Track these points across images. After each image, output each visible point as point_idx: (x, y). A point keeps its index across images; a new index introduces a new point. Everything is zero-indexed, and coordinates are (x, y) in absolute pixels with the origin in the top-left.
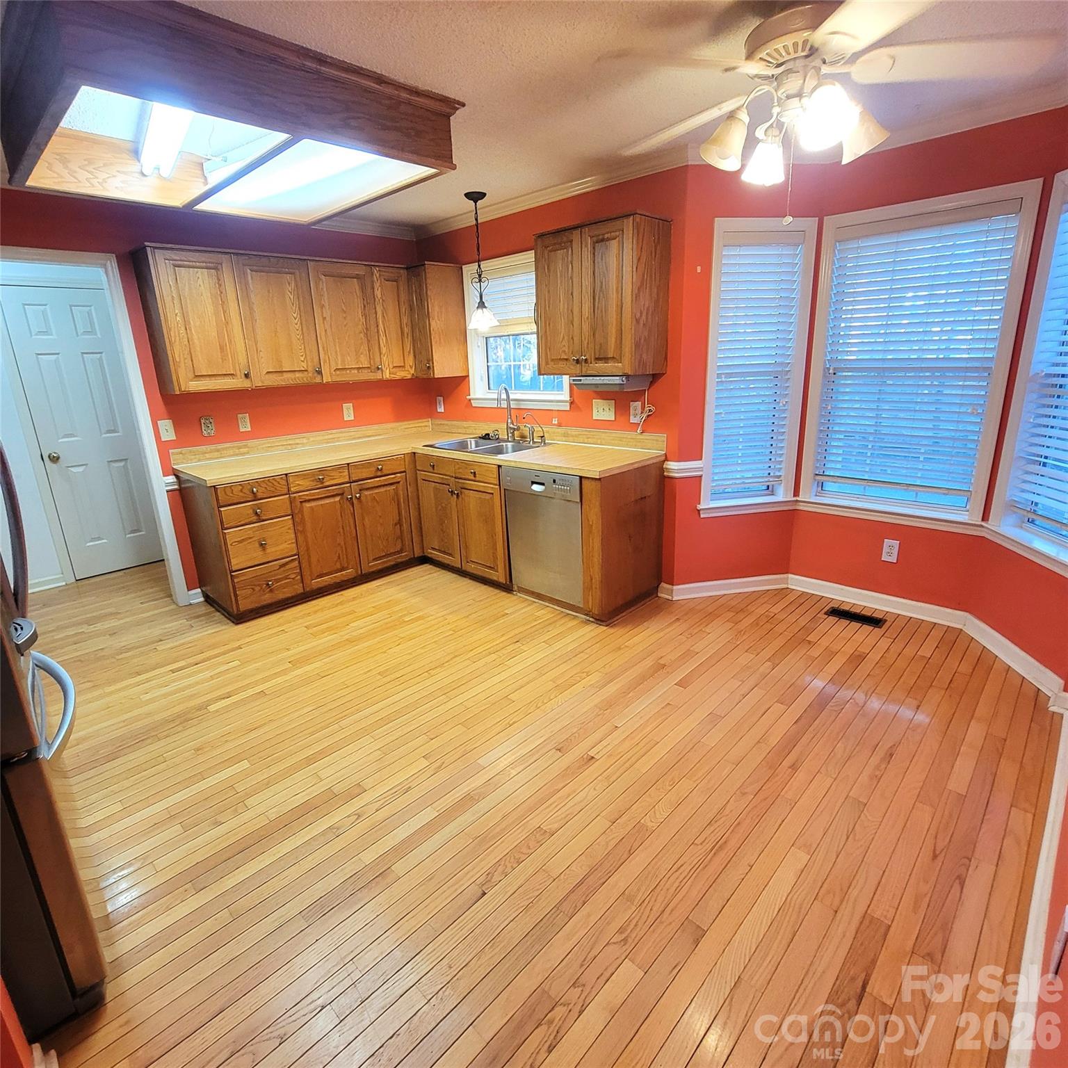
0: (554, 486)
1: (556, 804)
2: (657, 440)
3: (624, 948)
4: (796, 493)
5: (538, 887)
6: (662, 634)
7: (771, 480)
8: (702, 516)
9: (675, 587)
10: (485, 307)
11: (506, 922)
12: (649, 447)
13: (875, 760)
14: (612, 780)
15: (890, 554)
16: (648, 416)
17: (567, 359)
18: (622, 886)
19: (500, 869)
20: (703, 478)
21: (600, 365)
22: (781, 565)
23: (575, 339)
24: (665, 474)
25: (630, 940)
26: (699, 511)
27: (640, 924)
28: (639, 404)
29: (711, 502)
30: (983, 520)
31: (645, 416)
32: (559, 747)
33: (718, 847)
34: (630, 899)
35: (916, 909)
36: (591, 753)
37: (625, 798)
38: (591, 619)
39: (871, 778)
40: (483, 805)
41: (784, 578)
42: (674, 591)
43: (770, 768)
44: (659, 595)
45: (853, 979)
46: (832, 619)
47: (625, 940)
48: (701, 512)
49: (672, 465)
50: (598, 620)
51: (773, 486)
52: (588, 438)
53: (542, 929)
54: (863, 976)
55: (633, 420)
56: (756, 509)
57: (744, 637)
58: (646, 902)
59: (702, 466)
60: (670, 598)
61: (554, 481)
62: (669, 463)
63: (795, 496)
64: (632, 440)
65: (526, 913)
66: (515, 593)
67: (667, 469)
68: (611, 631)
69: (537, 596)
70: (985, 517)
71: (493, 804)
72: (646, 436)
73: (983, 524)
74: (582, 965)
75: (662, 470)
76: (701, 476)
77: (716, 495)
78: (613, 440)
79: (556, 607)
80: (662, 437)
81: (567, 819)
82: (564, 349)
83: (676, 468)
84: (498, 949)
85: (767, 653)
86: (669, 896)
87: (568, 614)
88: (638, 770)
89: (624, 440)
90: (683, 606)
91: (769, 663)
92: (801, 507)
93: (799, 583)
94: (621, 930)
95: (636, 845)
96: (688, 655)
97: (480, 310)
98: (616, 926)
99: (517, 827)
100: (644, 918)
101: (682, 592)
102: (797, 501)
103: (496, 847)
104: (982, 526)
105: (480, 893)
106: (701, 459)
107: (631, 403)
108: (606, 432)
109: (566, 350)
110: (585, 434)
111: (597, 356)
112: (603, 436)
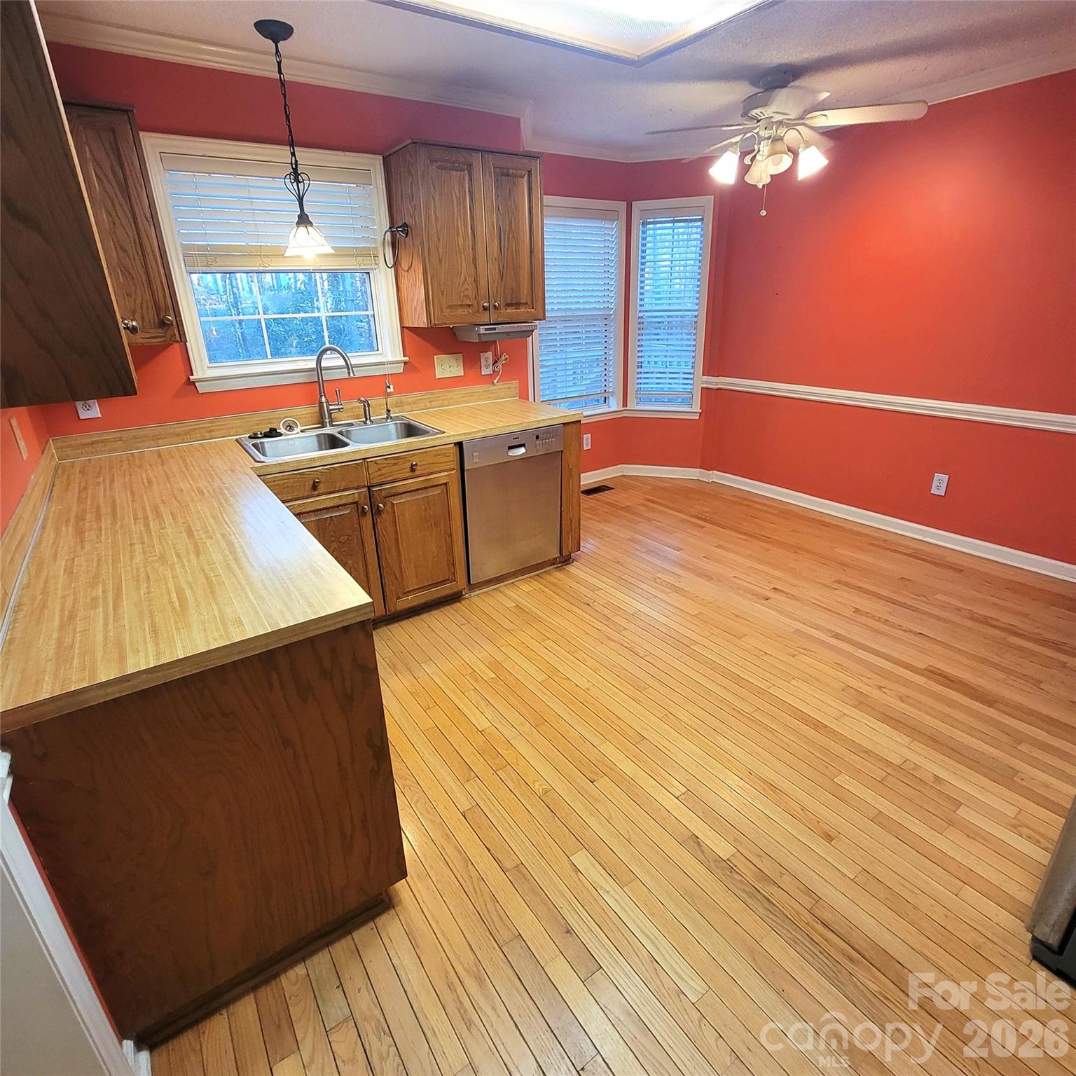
0: (537, 443)
2: (510, 388)
10: (311, 224)
12: (502, 397)
15: (587, 444)
17: (469, 305)
21: (511, 311)
28: (489, 354)
30: (624, 407)
31: (500, 365)
38: (559, 565)
52: (431, 402)
55: (485, 371)
61: (537, 437)
64: (485, 393)
66: (466, 596)
69: (497, 581)
70: (625, 405)
72: (499, 386)
78: (463, 397)
80: (515, 384)
82: (466, 293)
89: (476, 394)
97: (302, 229)
104: (624, 410)
107: (482, 355)
108: (454, 391)
109: (470, 294)
110: (426, 398)
111: (509, 302)
112: (450, 395)
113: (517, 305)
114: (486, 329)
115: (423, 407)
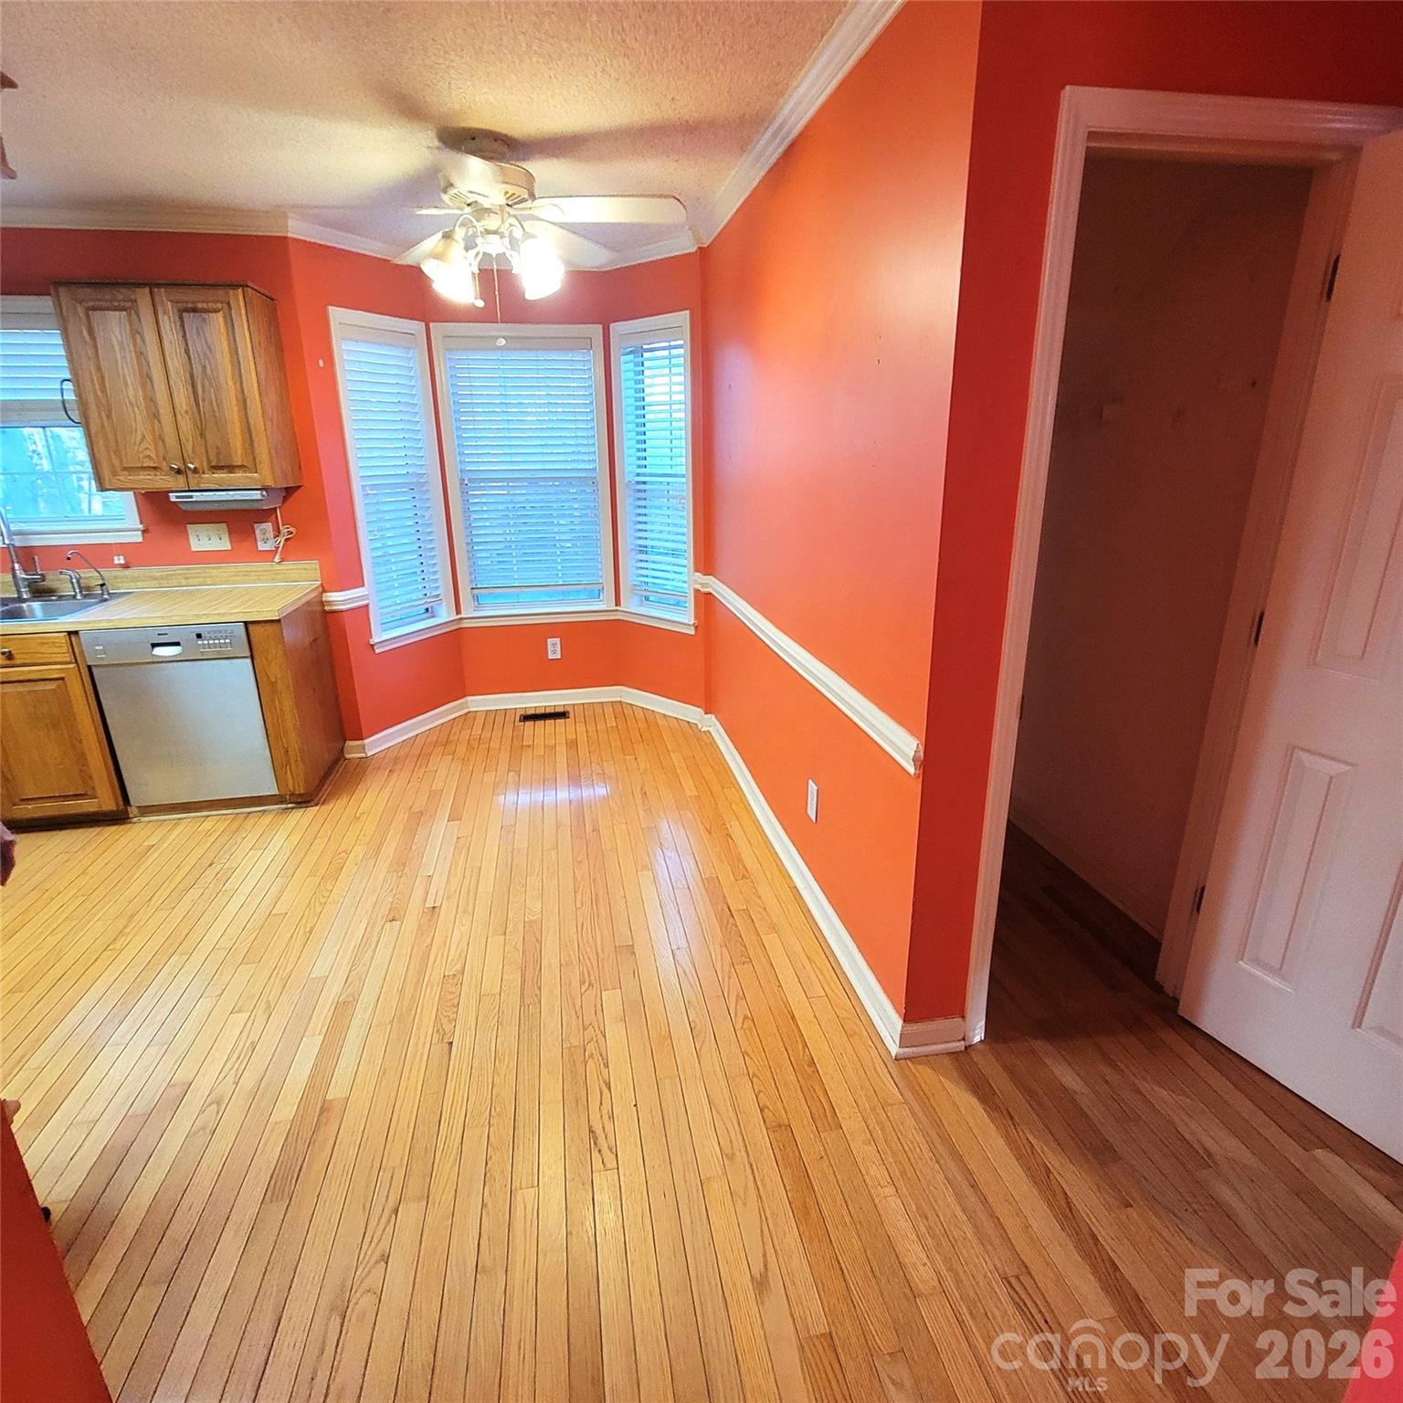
0: (200, 642)
1: (440, 954)
2: (306, 569)
3: (595, 988)
4: (458, 612)
5: (492, 1007)
6: (388, 789)
7: (429, 600)
8: (377, 651)
9: (366, 741)
11: (494, 1041)
12: (294, 579)
13: (639, 801)
14: (470, 910)
15: (555, 652)
16: (286, 540)
17: (155, 468)
18: (555, 962)
19: (444, 1021)
20: (371, 605)
21: (219, 475)
22: (458, 690)
23: (167, 439)
24: (326, 608)
25: (593, 982)
26: (372, 646)
27: (590, 969)
28: (268, 526)
29: (384, 633)
30: (616, 605)
31: (282, 540)
32: (390, 917)
33: (595, 900)
34: (569, 964)
35: (722, 861)
36: (430, 904)
37: (495, 915)
38: (290, 805)
39: (645, 811)
40: (367, 997)
41: (463, 703)
42: (366, 747)
43: (581, 838)
44: (347, 756)
45: (723, 910)
46: (529, 724)
47: (590, 985)
48: (375, 647)
49: (333, 596)
50: (301, 803)
51: (432, 607)
53: (527, 1024)
54: (726, 906)
55: (261, 546)
56: (420, 635)
57: (472, 763)
58: (581, 957)
59: (367, 593)
60: (363, 755)
61: (199, 636)
62: (329, 594)
63: (457, 614)
65: (502, 1025)
66: (134, 820)
67: (327, 602)
68: (327, 808)
70: (618, 603)
71: (378, 990)
72: (288, 565)
73: (618, 608)
74: (578, 1017)
75: (322, 603)
76: (367, 606)
77: (386, 626)
78: (235, 576)
79: (224, 812)
80: (314, 565)
81: (463, 956)
82: (148, 453)
83: (340, 599)
84: (507, 1059)
85: (503, 766)
86: (592, 944)
87: (250, 813)
88: (485, 893)
90: (384, 758)
91: (511, 774)
92: (466, 624)
93: (479, 703)
94: (582, 982)
95: (538, 935)
96: (435, 796)
98: (576, 982)
99: (424, 990)
100: (589, 965)
101: (376, 744)
102: (461, 619)
103: (421, 1015)
104: (617, 610)
105: (447, 1046)
106: (363, 586)
107: (256, 525)
108: (219, 568)
109: (153, 455)
110: (179, 574)
111: (213, 464)
112: (215, 572)
113: (231, 468)
114: (177, 497)
115: (176, 584)
